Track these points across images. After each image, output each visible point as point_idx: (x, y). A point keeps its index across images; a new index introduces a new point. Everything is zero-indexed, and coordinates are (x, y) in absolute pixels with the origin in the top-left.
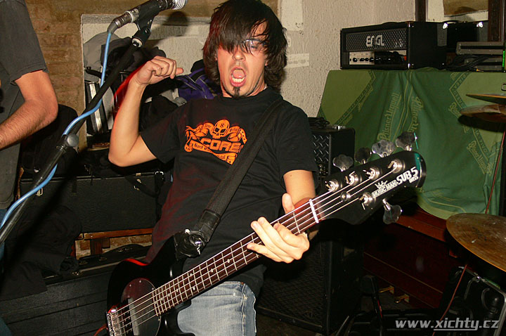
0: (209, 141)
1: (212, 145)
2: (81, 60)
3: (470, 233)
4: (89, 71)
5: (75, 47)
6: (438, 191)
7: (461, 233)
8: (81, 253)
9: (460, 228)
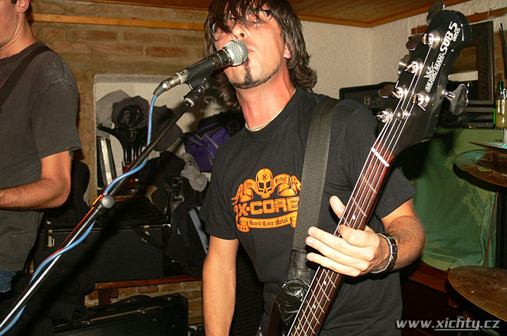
0: (259, 204)
1: (265, 207)
2: (93, 117)
3: (470, 284)
4: (101, 127)
5: (88, 104)
6: (436, 242)
7: (461, 284)
8: (90, 302)
9: (461, 279)
